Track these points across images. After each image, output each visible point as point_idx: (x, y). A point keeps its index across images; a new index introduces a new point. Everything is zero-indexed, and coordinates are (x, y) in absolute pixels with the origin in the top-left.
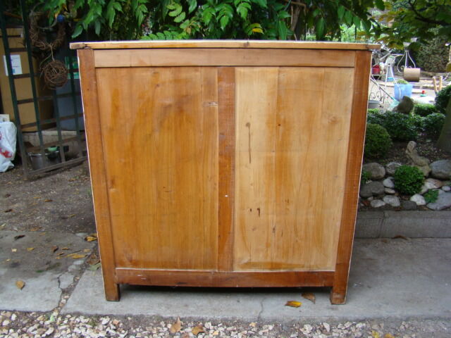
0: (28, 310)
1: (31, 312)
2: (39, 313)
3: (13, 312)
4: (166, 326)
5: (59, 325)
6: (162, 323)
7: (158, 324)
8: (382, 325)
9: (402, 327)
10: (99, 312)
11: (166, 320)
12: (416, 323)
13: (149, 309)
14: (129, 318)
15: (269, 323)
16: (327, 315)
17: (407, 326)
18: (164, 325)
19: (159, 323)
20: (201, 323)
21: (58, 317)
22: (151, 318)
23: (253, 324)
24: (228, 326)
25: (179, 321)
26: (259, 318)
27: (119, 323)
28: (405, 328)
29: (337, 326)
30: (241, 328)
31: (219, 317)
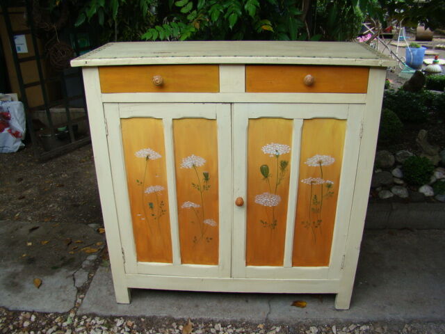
0: (46, 311)
1: (49, 313)
2: (57, 314)
3: (32, 313)
4: (177, 328)
5: (77, 327)
6: (174, 325)
7: (169, 326)
8: (386, 328)
9: (405, 330)
10: (114, 313)
11: (178, 322)
12: (418, 326)
13: (161, 309)
14: (143, 320)
15: (276, 325)
16: (333, 317)
17: (409, 329)
18: (175, 327)
19: (171, 324)
20: (211, 325)
21: (74, 318)
22: (163, 319)
23: (261, 326)
24: (237, 328)
25: (190, 323)
26: (267, 319)
27: (133, 324)
28: (408, 331)
29: (342, 329)
30: (249, 329)
31: (228, 318)
